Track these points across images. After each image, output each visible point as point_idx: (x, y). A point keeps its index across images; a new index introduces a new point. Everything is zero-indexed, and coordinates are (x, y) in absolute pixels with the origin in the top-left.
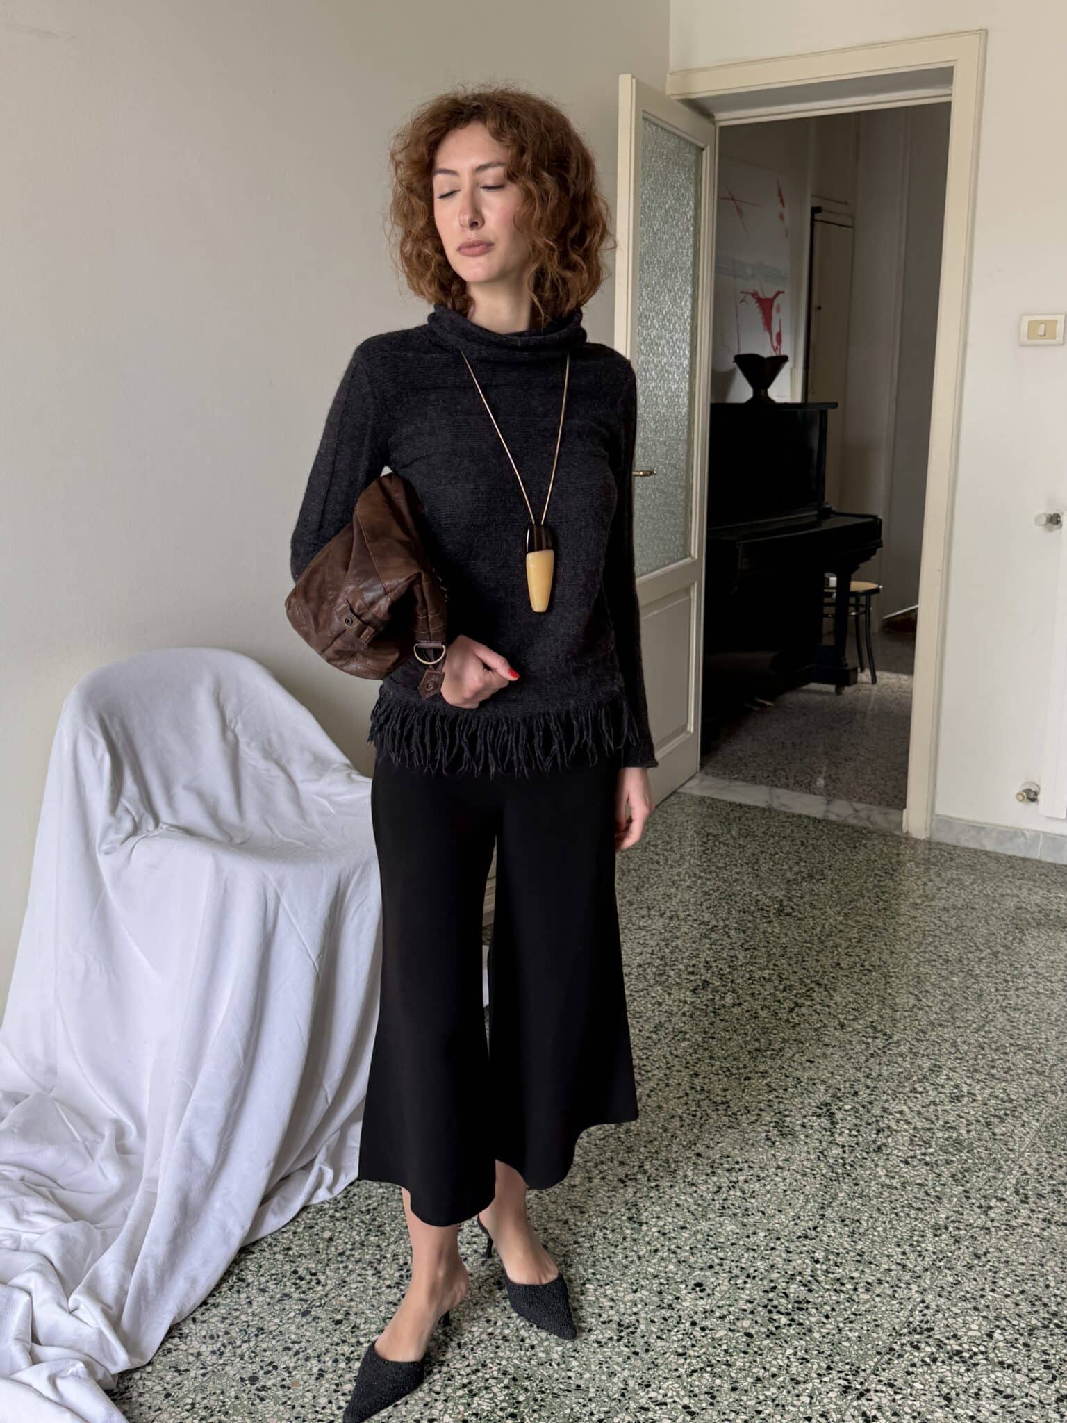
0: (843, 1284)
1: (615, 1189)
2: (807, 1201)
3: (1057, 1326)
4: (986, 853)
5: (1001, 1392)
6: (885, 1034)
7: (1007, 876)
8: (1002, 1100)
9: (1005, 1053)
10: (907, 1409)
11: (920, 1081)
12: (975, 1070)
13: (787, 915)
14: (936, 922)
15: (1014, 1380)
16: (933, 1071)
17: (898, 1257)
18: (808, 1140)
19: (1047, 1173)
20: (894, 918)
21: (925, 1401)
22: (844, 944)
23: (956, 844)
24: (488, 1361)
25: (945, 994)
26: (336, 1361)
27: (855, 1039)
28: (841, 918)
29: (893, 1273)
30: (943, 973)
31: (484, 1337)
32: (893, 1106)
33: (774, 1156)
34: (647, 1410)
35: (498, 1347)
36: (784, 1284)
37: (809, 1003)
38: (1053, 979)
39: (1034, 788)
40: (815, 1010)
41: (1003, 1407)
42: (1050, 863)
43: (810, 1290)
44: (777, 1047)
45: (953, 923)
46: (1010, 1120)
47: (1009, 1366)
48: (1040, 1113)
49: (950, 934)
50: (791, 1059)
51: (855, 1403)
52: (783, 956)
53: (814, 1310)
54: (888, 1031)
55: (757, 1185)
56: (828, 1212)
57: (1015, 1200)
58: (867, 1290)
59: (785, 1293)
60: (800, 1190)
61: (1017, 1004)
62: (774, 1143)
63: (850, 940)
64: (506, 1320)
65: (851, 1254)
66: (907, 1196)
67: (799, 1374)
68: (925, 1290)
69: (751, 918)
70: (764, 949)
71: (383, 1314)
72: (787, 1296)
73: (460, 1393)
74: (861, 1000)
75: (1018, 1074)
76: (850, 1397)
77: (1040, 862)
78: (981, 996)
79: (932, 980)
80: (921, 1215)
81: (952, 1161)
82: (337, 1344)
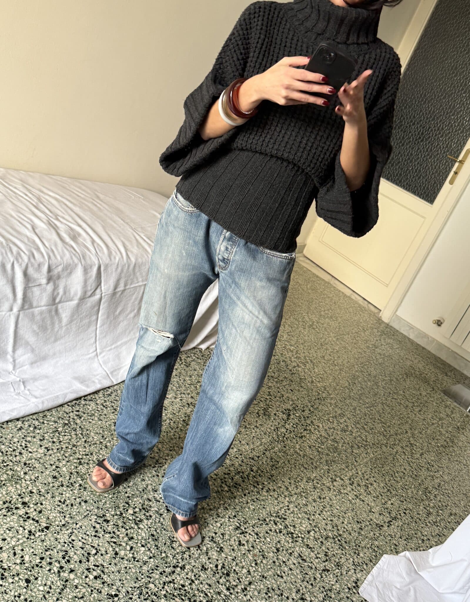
0: (258, 485)
1: (184, 406)
2: (261, 445)
3: (339, 540)
4: (409, 339)
5: (301, 557)
6: (328, 393)
7: (413, 352)
8: (363, 440)
9: (374, 422)
10: (259, 547)
11: (333, 417)
12: (358, 423)
13: (314, 329)
14: (374, 357)
15: (309, 554)
16: (340, 416)
17: (287, 484)
18: (274, 421)
19: (366, 477)
20: (356, 348)
21: (268, 547)
22: (331, 350)
23: (398, 329)
24: (94, 453)
25: (362, 387)
26: (30, 426)
27: (314, 390)
28: (334, 339)
29: (281, 489)
30: (366, 379)
31: (98, 442)
32: (316, 422)
33: (257, 421)
34: (150, 501)
35: (101, 449)
36: (234, 474)
37: (303, 367)
38: (410, 401)
39: (442, 321)
40: (304, 371)
41: (299, 563)
42: (434, 354)
43: (243, 481)
44: (281, 379)
45: (380, 361)
46: (362, 449)
47: (310, 548)
48: (376, 452)
49: (377, 365)
50: (284, 386)
51: (238, 535)
52: (302, 344)
53: (241, 490)
54: (330, 392)
55: (244, 430)
56: (267, 453)
57: (348, 482)
58: (267, 491)
59: (232, 478)
60: (261, 439)
61: (389, 404)
62: (259, 416)
63: (334, 350)
64: (111, 439)
65: (268, 474)
66: (303, 461)
67: (221, 513)
68: (291, 502)
69: (297, 323)
70: (296, 338)
71: (60, 415)
72: (232, 479)
73: (75, 461)
74: (326, 375)
75: (375, 432)
76: (237, 532)
77: (429, 352)
78: (376, 394)
79: (359, 380)
80: (305, 471)
81: (329, 455)
82: (34, 419)
